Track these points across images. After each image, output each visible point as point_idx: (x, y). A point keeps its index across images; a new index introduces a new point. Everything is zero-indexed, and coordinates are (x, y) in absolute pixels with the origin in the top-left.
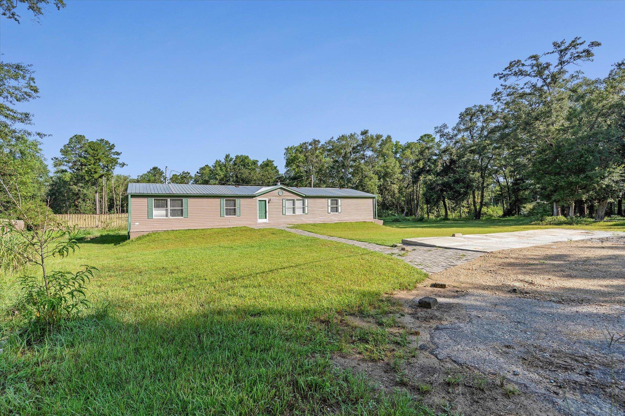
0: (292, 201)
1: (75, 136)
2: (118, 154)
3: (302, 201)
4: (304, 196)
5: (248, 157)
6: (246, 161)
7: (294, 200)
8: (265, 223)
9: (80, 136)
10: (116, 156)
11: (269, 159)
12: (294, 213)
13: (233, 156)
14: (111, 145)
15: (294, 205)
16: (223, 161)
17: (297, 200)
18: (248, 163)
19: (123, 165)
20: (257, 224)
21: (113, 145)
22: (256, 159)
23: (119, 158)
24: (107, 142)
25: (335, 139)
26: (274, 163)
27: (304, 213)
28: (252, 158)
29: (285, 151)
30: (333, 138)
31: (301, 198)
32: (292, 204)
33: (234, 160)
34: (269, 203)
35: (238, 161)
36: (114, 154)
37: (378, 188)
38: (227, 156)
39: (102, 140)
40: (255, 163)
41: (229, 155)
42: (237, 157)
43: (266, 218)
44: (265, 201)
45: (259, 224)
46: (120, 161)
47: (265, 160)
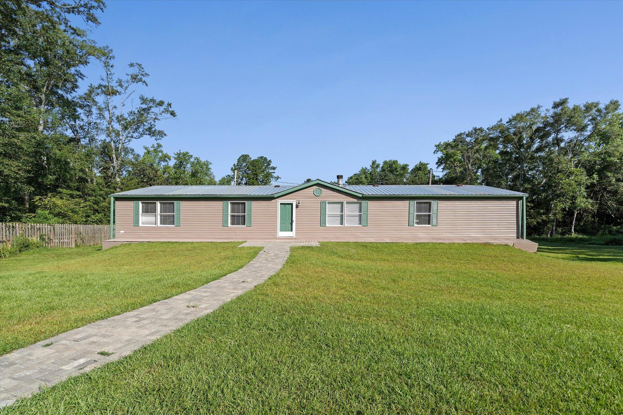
0: (339, 205)
1: (242, 155)
2: (274, 168)
3: (358, 205)
4: (361, 196)
5: (396, 161)
6: (394, 166)
7: (342, 203)
8: (290, 238)
9: (246, 155)
10: (272, 171)
11: (422, 162)
12: (342, 223)
13: (380, 162)
14: (268, 161)
15: (342, 211)
16: (369, 168)
17: (347, 203)
18: (396, 169)
19: (278, 178)
20: (277, 238)
21: (270, 161)
22: (405, 164)
23: (274, 173)
24: (266, 159)
25: (504, 122)
26: (428, 166)
27: (360, 224)
28: (401, 162)
29: (436, 148)
30: (501, 120)
31: (355, 200)
32: (340, 210)
33: (381, 166)
34: (297, 207)
35: (386, 166)
36: (271, 169)
37: (586, 188)
38: (374, 163)
39: (262, 157)
40: (404, 168)
41: (376, 161)
42: (385, 163)
43: (292, 231)
44: (292, 204)
45: (279, 239)
46: (275, 175)
47: (418, 163)
